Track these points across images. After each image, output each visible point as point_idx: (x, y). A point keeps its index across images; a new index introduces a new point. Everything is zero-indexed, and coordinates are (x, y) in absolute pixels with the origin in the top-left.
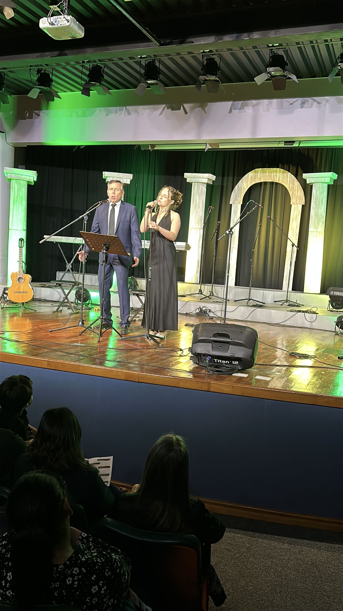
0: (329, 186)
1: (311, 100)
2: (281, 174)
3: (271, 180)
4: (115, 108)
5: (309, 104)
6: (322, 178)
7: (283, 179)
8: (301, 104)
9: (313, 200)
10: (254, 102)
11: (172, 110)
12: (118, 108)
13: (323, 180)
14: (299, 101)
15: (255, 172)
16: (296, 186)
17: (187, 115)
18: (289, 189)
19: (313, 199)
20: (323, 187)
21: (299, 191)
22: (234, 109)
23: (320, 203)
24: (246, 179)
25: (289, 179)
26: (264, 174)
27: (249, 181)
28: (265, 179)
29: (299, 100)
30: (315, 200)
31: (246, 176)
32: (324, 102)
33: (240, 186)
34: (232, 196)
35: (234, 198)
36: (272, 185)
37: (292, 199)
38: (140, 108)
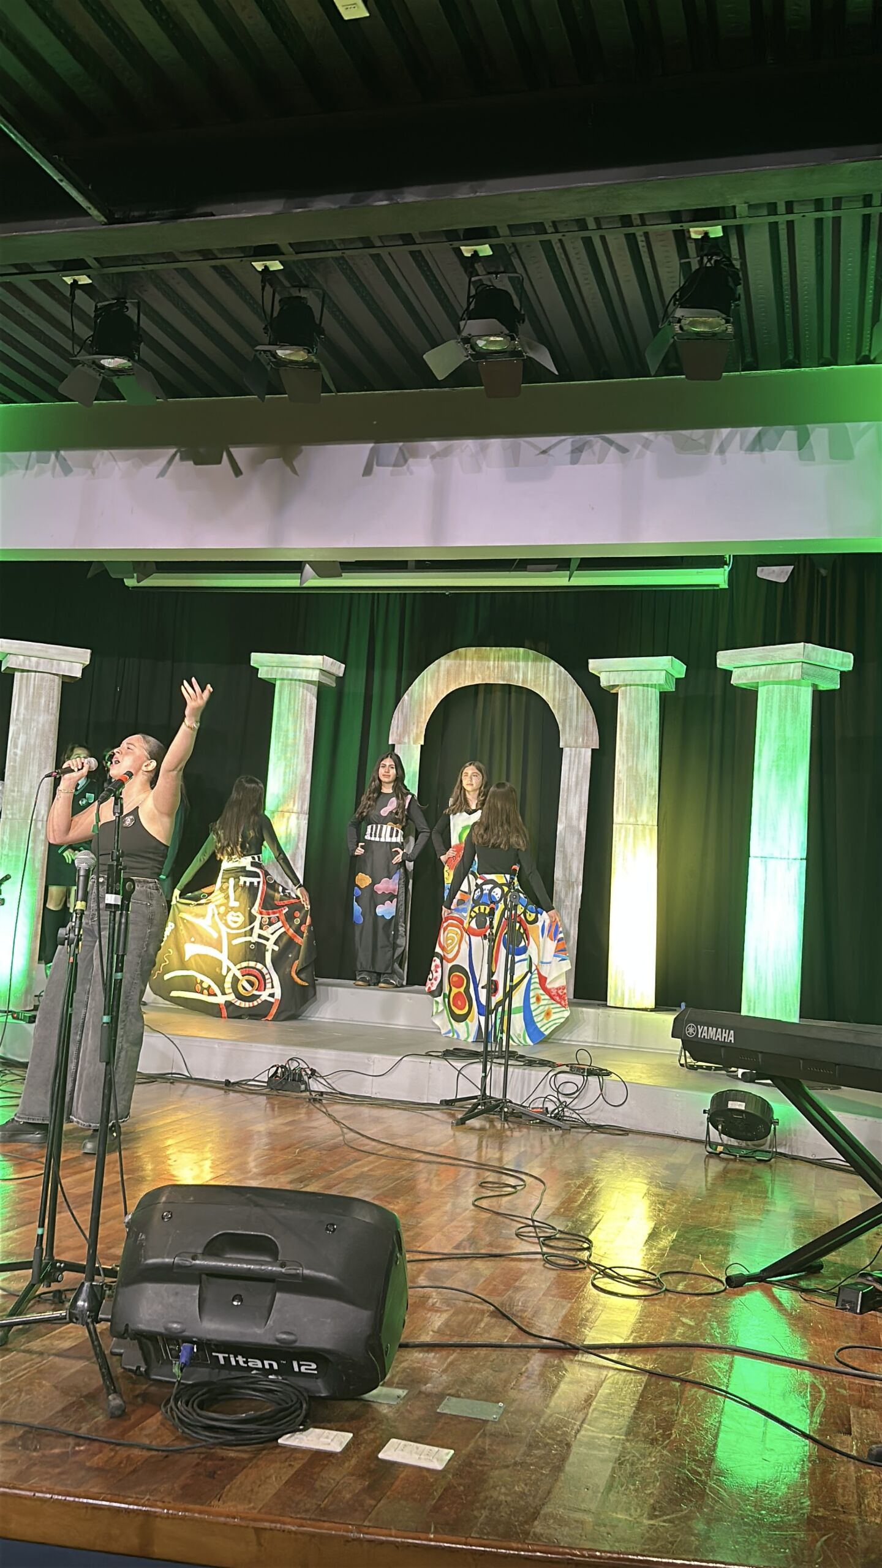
0: (664, 697)
1: (601, 441)
2: (530, 663)
3: (504, 680)
4: (27, 454)
5: (594, 453)
6: (643, 673)
7: (536, 678)
8: (573, 452)
9: (621, 734)
10: (436, 445)
11: (196, 463)
12: (34, 453)
13: (645, 678)
14: (563, 444)
15: (458, 656)
16: (572, 698)
17: (241, 477)
18: (554, 706)
19: (621, 730)
20: (647, 698)
21: (583, 711)
22: (378, 465)
23: (642, 742)
24: (433, 677)
25: (551, 678)
26: (484, 662)
27: (441, 681)
28: (486, 677)
29: (567, 442)
30: (627, 733)
31: (432, 667)
32: (639, 447)
33: (416, 695)
34: (394, 722)
35: (400, 729)
36: (507, 696)
37: (564, 733)
38: (101, 456)
